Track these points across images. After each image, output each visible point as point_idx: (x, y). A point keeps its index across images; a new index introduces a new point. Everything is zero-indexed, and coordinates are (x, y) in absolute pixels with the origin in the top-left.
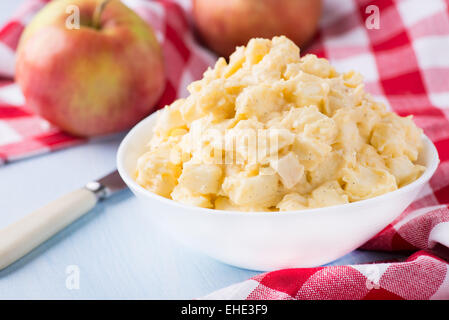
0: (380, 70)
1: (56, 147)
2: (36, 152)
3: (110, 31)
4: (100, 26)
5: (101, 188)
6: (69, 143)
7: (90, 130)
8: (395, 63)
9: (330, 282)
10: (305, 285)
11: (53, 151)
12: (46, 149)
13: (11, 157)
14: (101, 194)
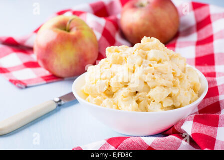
0: (197, 53)
1: (48, 81)
2: (40, 83)
3: (73, 32)
4: (69, 31)
5: (60, 101)
6: (55, 80)
7: (63, 75)
8: (204, 50)
9: (131, 143)
10: (121, 144)
11: (47, 83)
12: (45, 82)
13: (28, 85)
14: (59, 103)
